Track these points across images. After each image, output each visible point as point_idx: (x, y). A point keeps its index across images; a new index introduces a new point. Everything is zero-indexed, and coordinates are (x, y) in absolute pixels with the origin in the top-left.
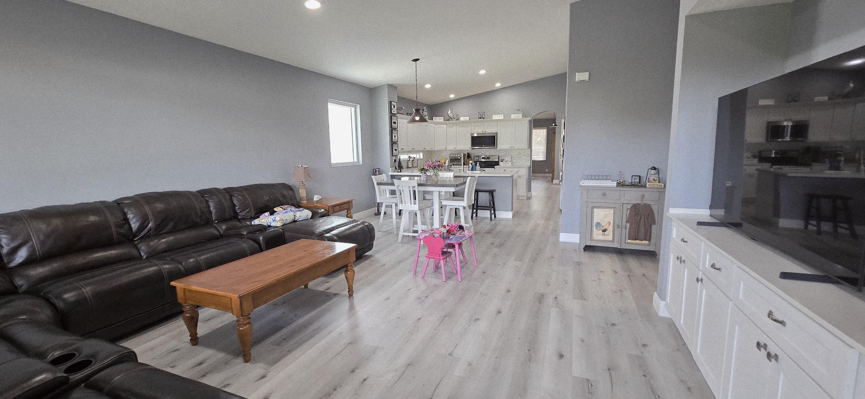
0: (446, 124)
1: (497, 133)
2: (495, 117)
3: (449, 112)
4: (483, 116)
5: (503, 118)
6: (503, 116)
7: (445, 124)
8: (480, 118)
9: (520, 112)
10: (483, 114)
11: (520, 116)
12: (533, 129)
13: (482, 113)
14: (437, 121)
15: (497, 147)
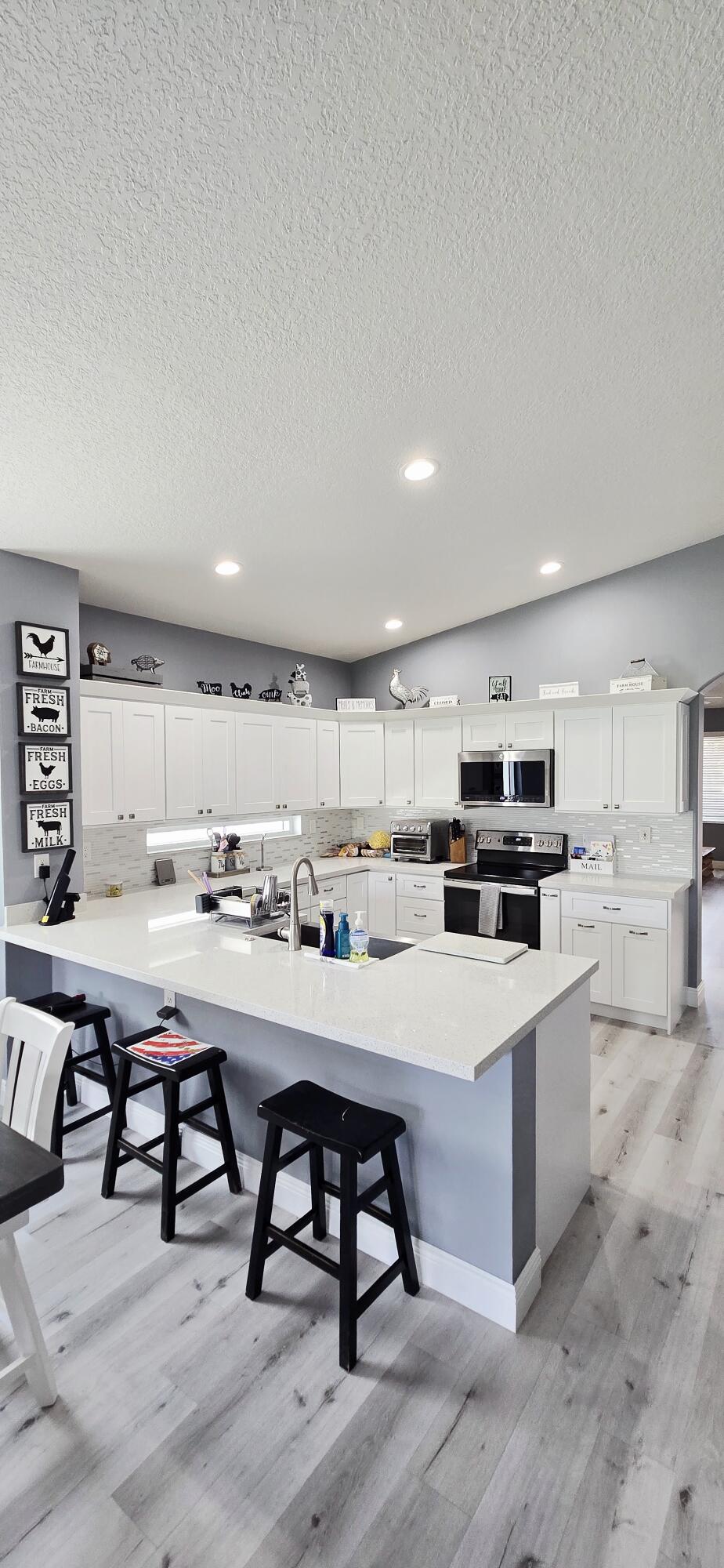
0: (383, 721)
1: (552, 752)
2: (549, 692)
3: (395, 681)
4: (503, 689)
5: (576, 694)
6: (576, 688)
7: (379, 721)
8: (494, 697)
9: (647, 667)
10: (505, 682)
11: (646, 682)
12: (705, 736)
13: (501, 680)
14: (351, 711)
15: (552, 804)
